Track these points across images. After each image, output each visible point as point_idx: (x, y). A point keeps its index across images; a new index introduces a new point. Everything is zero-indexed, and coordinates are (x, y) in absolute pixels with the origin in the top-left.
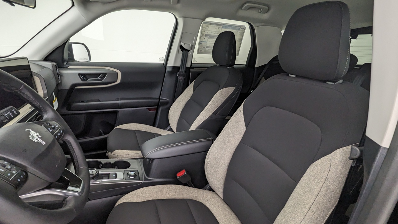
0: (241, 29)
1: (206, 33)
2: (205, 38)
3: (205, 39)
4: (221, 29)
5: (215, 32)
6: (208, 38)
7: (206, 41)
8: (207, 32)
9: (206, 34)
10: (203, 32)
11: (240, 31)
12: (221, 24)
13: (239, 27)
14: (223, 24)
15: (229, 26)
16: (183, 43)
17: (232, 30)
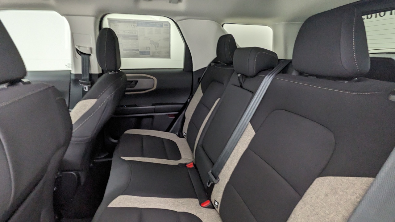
1: (120, 33)
4: (136, 27)
5: (128, 32)
11: (163, 29)
12: (134, 21)
13: (161, 23)
14: (137, 22)
15: (147, 23)
16: (77, 46)
17: (151, 28)
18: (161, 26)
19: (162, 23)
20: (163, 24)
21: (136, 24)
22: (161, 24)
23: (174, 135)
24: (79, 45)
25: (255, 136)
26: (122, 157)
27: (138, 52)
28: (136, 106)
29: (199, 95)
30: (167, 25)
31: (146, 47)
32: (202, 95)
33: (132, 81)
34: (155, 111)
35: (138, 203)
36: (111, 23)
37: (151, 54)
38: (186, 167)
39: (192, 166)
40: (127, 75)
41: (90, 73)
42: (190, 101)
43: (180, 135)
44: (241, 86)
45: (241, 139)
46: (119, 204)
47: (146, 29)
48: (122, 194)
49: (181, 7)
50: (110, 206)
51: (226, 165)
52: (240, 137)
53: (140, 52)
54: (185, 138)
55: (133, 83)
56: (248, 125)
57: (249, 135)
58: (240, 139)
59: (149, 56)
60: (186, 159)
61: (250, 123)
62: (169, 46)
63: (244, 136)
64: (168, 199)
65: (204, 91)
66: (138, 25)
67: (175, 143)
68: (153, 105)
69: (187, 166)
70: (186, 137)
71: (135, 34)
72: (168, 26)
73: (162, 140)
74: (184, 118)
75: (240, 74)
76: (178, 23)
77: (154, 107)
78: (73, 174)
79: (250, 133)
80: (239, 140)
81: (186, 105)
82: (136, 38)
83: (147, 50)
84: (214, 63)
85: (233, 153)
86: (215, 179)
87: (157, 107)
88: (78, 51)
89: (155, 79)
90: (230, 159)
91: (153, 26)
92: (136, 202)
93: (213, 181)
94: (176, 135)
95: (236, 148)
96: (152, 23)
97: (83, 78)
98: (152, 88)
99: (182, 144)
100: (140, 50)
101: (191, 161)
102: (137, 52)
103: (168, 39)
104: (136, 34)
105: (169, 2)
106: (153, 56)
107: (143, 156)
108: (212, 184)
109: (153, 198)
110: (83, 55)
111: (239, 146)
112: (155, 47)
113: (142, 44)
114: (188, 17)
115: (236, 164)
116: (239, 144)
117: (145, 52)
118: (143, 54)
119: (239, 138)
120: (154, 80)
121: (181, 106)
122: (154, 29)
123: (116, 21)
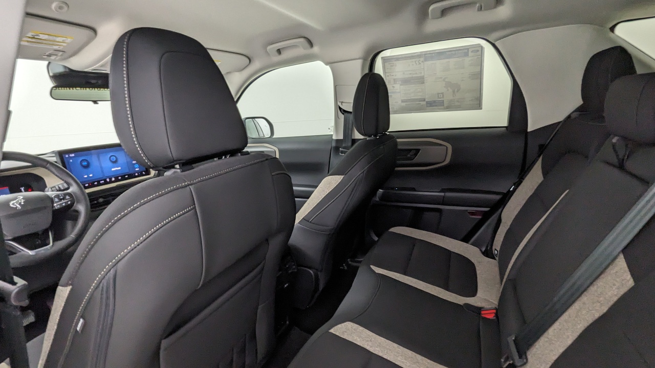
0: (470, 54)
1: (395, 77)
2: (394, 85)
3: (393, 87)
4: (422, 63)
5: (410, 72)
6: (401, 85)
7: (397, 91)
8: (396, 75)
9: (394, 79)
10: (388, 76)
11: (470, 59)
12: (419, 54)
13: (465, 49)
14: (425, 54)
15: (440, 54)
16: (340, 102)
17: (447, 60)
18: (466, 55)
19: (468, 49)
20: (470, 50)
21: (422, 59)
22: (466, 51)
23: (476, 249)
24: (342, 101)
25: (631, 290)
26: (372, 267)
27: (424, 103)
28: (414, 190)
29: (534, 178)
30: (478, 51)
31: (438, 94)
32: (542, 179)
33: (410, 150)
34: (444, 202)
35: (370, 344)
36: (386, 64)
37: (446, 105)
38: (480, 314)
39: (492, 317)
40: (398, 140)
41: (353, 138)
42: (515, 190)
43: (488, 253)
44: (621, 166)
45: (593, 289)
46: (343, 333)
47: (439, 64)
48: (352, 321)
49: (504, 12)
50: (332, 331)
51: (546, 335)
52: (589, 282)
53: (427, 102)
54: (495, 259)
55: (412, 153)
56: (617, 260)
57: (614, 285)
58: (588, 287)
59: (443, 107)
60: (485, 299)
61: (622, 256)
62: (479, 87)
63: (600, 283)
64: (419, 357)
65: (545, 172)
66: (426, 60)
67: (473, 264)
68: (443, 191)
69: (482, 312)
70: (497, 258)
71: (420, 75)
72: (480, 53)
73: (448, 253)
74: (499, 221)
75: (618, 136)
76: (497, 44)
77: (442, 194)
78: (311, 273)
79: (618, 280)
80: (585, 290)
81: (507, 196)
82: (421, 80)
83: (440, 98)
84: (578, 113)
85: (565, 316)
86: (518, 357)
87: (449, 194)
88: (340, 109)
89: (450, 147)
90: (556, 325)
91: (449, 57)
92: (368, 341)
93: (513, 360)
94: (481, 250)
95: (576, 306)
96: (449, 53)
97: (344, 145)
98: (443, 162)
99: (486, 269)
100: (426, 100)
101: (494, 306)
102: (422, 103)
103: (479, 76)
104: (422, 75)
105: (478, 11)
106: (449, 108)
107: (405, 274)
108: (510, 364)
109: (396, 345)
110: (346, 114)
111: (584, 303)
112: (454, 92)
113: (432, 89)
114: (520, 29)
115: (569, 342)
116: (584, 298)
117: (434, 102)
118: (433, 105)
119: (585, 286)
120: (447, 148)
121: (498, 197)
122: (452, 61)
123: (393, 59)
